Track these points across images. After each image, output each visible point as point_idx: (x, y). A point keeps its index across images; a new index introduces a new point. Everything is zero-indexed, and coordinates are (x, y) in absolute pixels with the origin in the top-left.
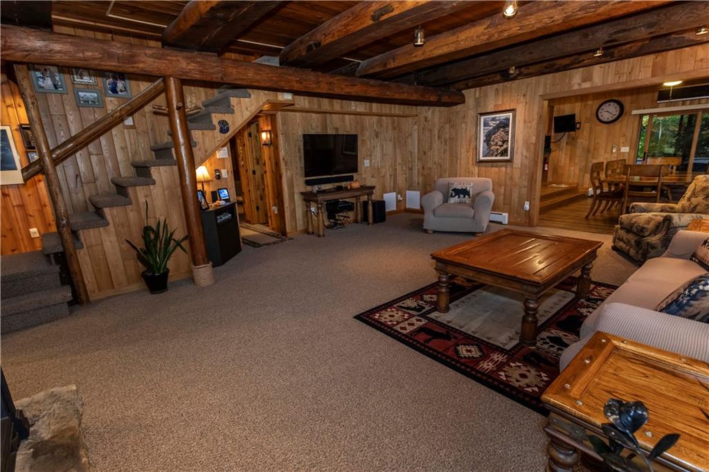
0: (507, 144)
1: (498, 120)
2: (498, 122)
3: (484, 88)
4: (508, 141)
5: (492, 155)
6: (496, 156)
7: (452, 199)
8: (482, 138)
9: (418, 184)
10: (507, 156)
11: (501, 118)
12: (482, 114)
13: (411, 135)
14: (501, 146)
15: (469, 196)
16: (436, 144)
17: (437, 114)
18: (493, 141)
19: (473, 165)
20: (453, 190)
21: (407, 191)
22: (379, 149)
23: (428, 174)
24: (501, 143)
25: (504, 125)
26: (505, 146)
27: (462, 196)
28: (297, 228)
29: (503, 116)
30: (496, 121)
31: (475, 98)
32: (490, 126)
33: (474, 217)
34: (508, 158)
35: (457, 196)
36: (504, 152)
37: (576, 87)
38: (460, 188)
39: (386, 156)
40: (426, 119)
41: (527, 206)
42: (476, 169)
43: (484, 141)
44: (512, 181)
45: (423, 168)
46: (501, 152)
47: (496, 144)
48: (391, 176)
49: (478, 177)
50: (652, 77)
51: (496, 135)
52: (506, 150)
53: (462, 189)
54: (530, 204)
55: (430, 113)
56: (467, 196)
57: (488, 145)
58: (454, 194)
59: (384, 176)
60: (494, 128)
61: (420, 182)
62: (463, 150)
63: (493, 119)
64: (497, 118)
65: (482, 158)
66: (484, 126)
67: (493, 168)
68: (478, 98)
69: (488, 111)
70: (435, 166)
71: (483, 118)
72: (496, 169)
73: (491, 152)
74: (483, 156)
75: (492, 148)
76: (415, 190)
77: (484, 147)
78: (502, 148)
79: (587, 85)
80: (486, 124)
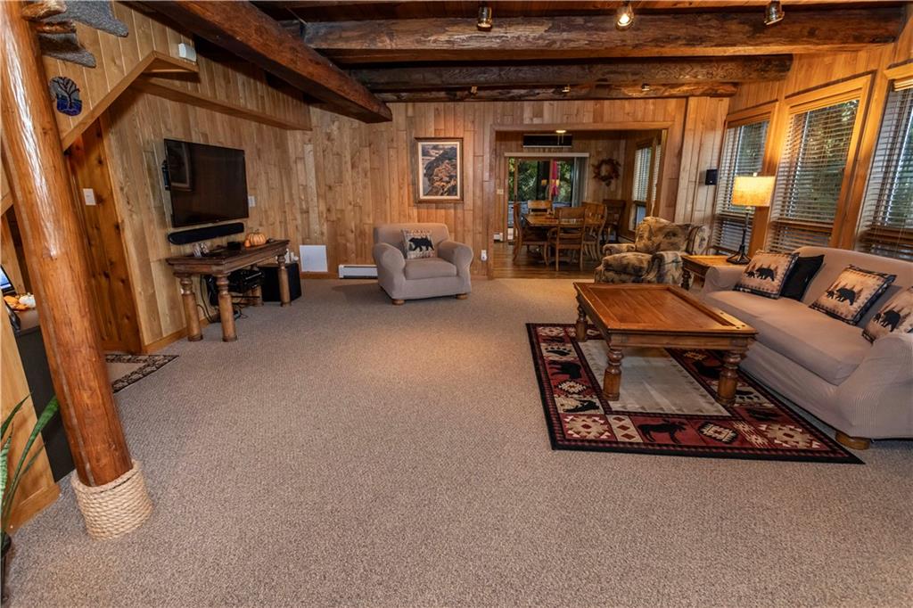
0: (456, 180)
1: (441, 149)
2: (441, 152)
3: (419, 105)
4: (456, 177)
5: (436, 194)
6: (442, 194)
7: (412, 252)
8: (421, 171)
9: (322, 234)
10: (456, 195)
11: (446, 147)
12: (419, 139)
13: (302, 159)
14: (448, 182)
15: (432, 247)
16: (348, 175)
17: (347, 132)
18: (437, 176)
19: (409, 205)
20: (412, 240)
21: (301, 247)
22: (263, 177)
23: (339, 219)
24: (447, 179)
25: (449, 156)
26: (452, 183)
27: (424, 248)
28: (161, 333)
29: (448, 144)
30: (439, 149)
31: (407, 117)
32: (431, 156)
33: (458, 274)
34: (458, 197)
35: (418, 249)
36: (452, 191)
37: (527, 121)
38: (419, 237)
39: (273, 191)
40: (329, 137)
41: (484, 255)
42: (415, 212)
43: (425, 175)
44: (464, 226)
45: (329, 210)
46: (449, 189)
47: (441, 180)
48: (280, 222)
49: (419, 221)
50: (594, 122)
51: (440, 168)
52: (454, 187)
53: (422, 239)
54: (487, 253)
55: (335, 127)
56: (430, 248)
57: (429, 180)
58: (414, 247)
59: (274, 223)
60: (437, 159)
61: (325, 231)
62: (393, 186)
63: (435, 148)
64: (441, 147)
65: (422, 197)
66: (424, 154)
67: (439, 211)
68: (411, 117)
69: (428, 136)
70: (350, 207)
71: (420, 144)
72: (443, 211)
73: (434, 190)
74: (424, 195)
75: (436, 184)
76: (316, 244)
77: (424, 183)
78: (449, 185)
79: (536, 121)
80: (425, 153)
